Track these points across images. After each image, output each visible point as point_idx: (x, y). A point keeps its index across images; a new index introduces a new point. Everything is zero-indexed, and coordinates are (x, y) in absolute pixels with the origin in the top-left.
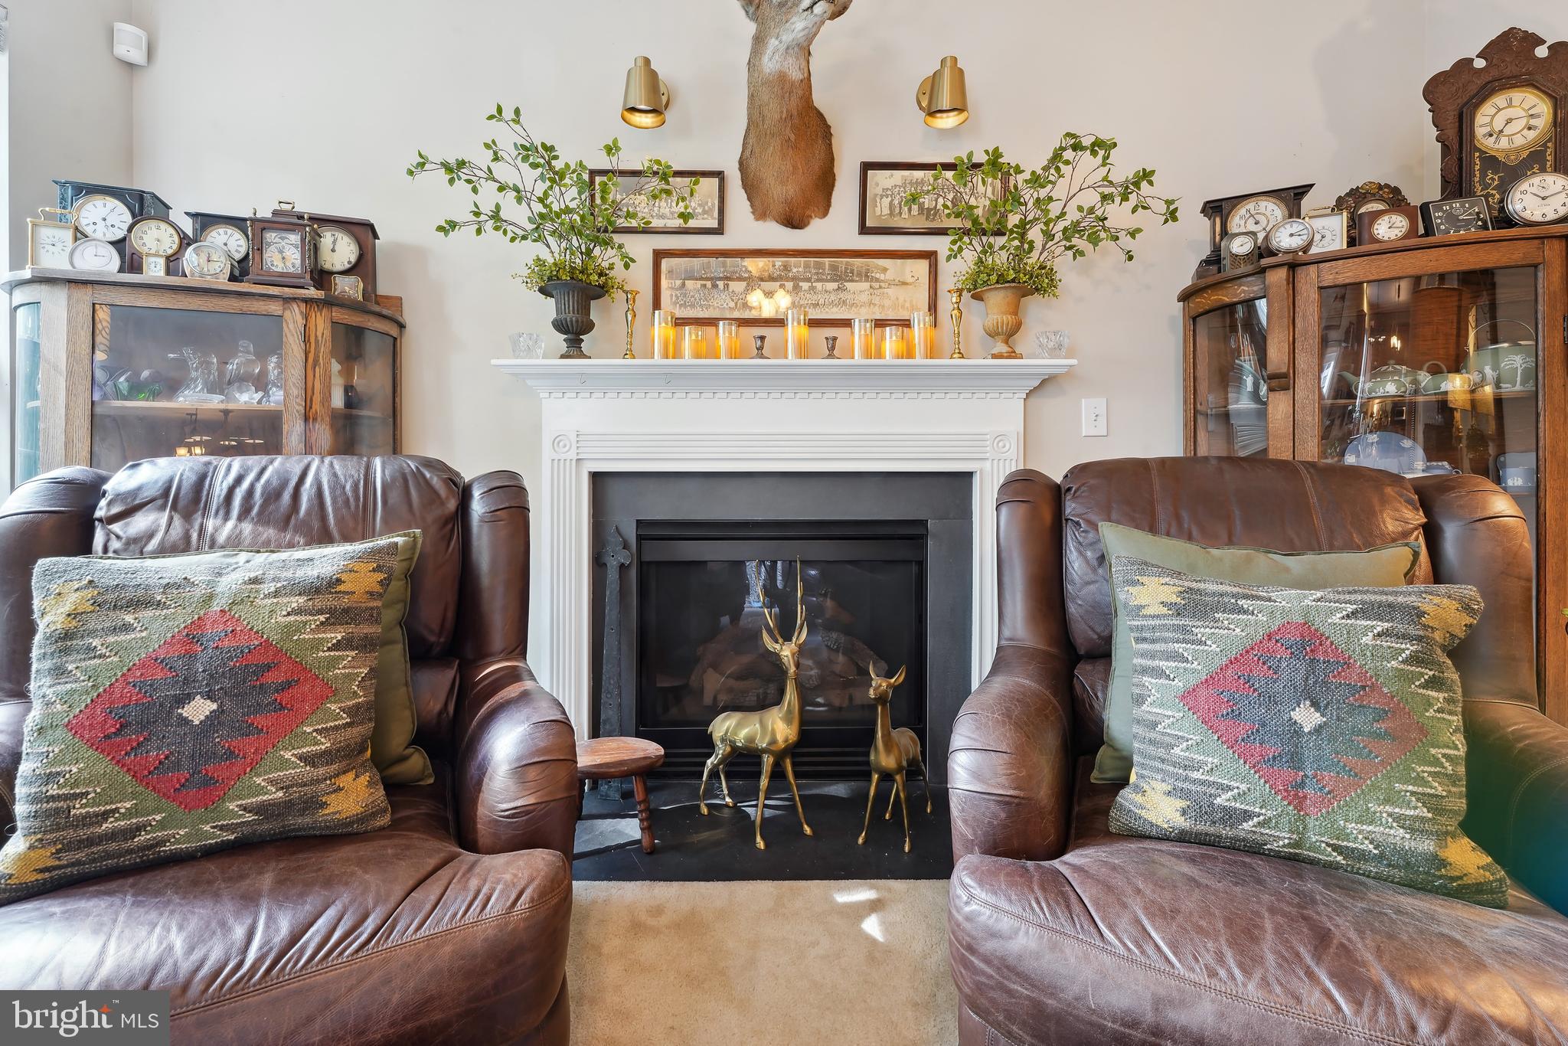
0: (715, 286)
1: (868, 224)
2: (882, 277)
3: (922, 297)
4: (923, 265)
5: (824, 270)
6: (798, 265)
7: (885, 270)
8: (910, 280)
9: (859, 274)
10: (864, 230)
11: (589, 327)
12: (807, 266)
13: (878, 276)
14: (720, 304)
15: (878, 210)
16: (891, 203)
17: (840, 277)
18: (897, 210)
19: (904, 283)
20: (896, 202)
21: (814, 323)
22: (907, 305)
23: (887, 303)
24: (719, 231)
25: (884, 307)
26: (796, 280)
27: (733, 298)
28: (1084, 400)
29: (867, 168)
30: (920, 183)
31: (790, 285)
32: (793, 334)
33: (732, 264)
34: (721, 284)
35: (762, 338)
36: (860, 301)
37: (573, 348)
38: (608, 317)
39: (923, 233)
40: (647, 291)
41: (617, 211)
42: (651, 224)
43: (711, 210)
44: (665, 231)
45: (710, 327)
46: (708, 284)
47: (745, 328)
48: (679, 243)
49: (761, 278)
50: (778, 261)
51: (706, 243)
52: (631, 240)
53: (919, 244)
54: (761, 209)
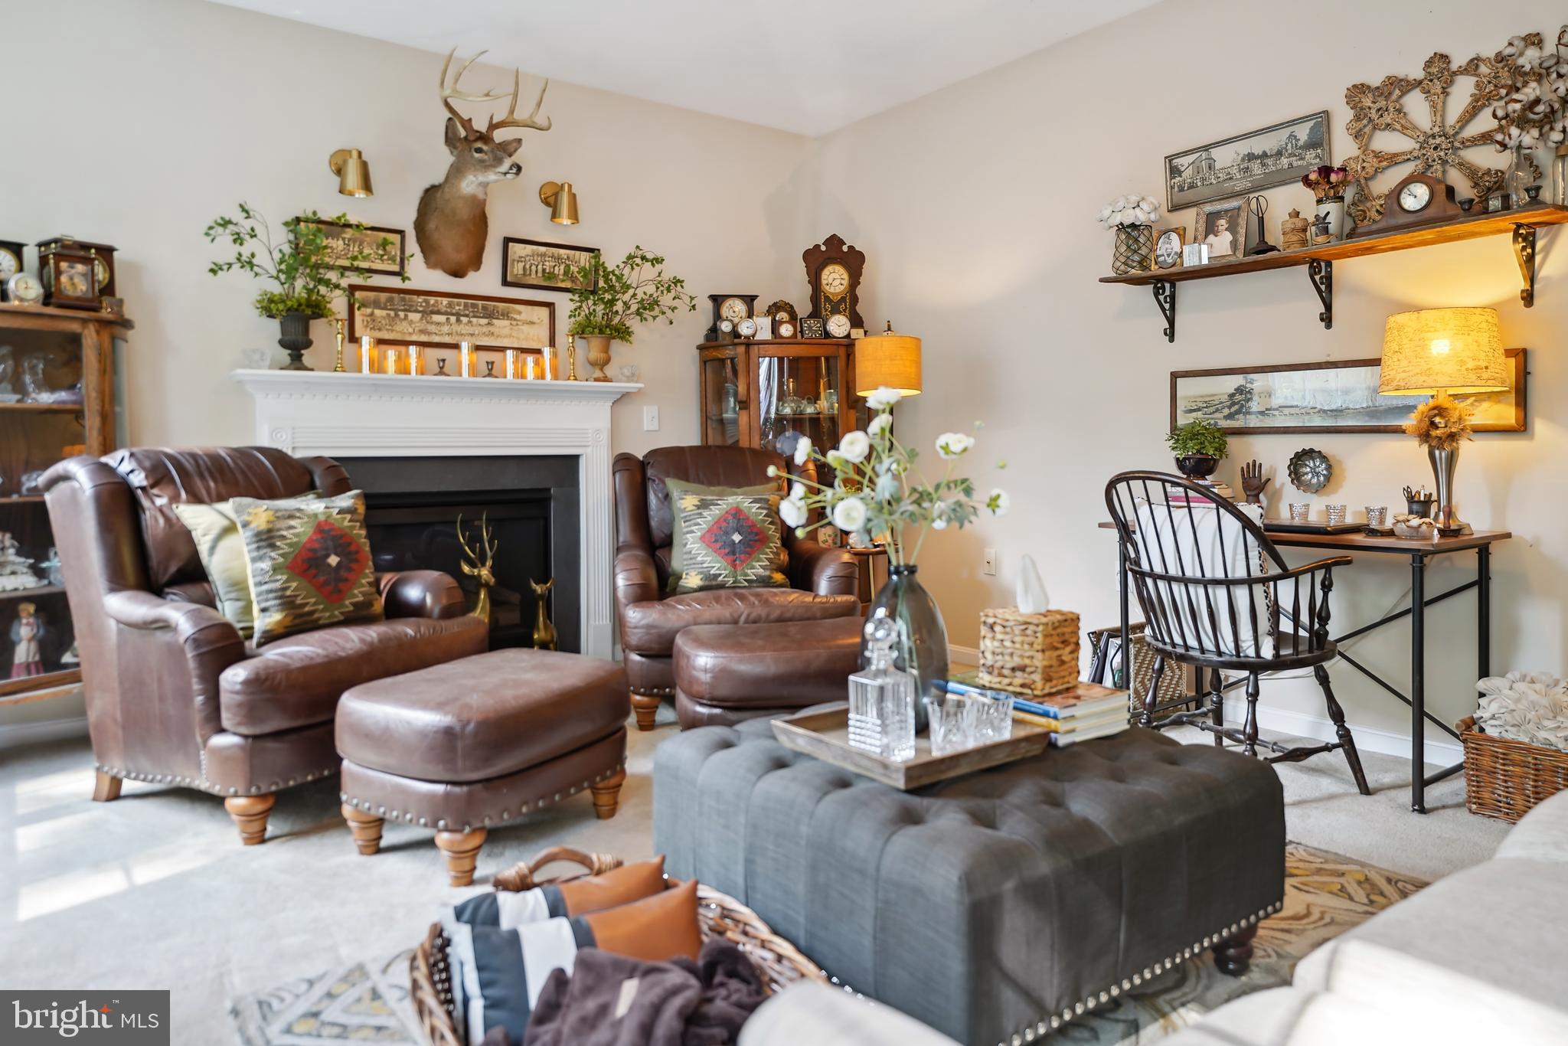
0: (398, 315)
1: (509, 279)
2: (517, 316)
3: (545, 333)
4: (545, 312)
5: (478, 309)
6: (459, 305)
7: (520, 313)
8: (539, 321)
9: (503, 315)
10: (505, 283)
11: (309, 344)
12: (466, 305)
13: (515, 316)
14: (405, 330)
15: (515, 270)
16: (524, 268)
17: (490, 315)
18: (529, 272)
19: (532, 323)
20: (528, 266)
22: (536, 338)
23: (521, 336)
24: (401, 274)
25: (518, 339)
26: (458, 315)
27: (411, 325)
28: (645, 408)
29: (507, 241)
30: (544, 255)
31: (453, 319)
32: (465, 355)
33: (411, 300)
34: (402, 314)
35: (444, 360)
36: (502, 331)
37: (296, 362)
38: (323, 336)
39: (544, 288)
40: (345, 316)
41: (317, 249)
42: (346, 263)
43: (394, 258)
44: (357, 269)
45: (400, 349)
46: (392, 314)
47: (427, 349)
48: (369, 280)
49: (432, 312)
50: (444, 300)
51: (391, 282)
52: (330, 274)
53: (542, 296)
54: (434, 262)
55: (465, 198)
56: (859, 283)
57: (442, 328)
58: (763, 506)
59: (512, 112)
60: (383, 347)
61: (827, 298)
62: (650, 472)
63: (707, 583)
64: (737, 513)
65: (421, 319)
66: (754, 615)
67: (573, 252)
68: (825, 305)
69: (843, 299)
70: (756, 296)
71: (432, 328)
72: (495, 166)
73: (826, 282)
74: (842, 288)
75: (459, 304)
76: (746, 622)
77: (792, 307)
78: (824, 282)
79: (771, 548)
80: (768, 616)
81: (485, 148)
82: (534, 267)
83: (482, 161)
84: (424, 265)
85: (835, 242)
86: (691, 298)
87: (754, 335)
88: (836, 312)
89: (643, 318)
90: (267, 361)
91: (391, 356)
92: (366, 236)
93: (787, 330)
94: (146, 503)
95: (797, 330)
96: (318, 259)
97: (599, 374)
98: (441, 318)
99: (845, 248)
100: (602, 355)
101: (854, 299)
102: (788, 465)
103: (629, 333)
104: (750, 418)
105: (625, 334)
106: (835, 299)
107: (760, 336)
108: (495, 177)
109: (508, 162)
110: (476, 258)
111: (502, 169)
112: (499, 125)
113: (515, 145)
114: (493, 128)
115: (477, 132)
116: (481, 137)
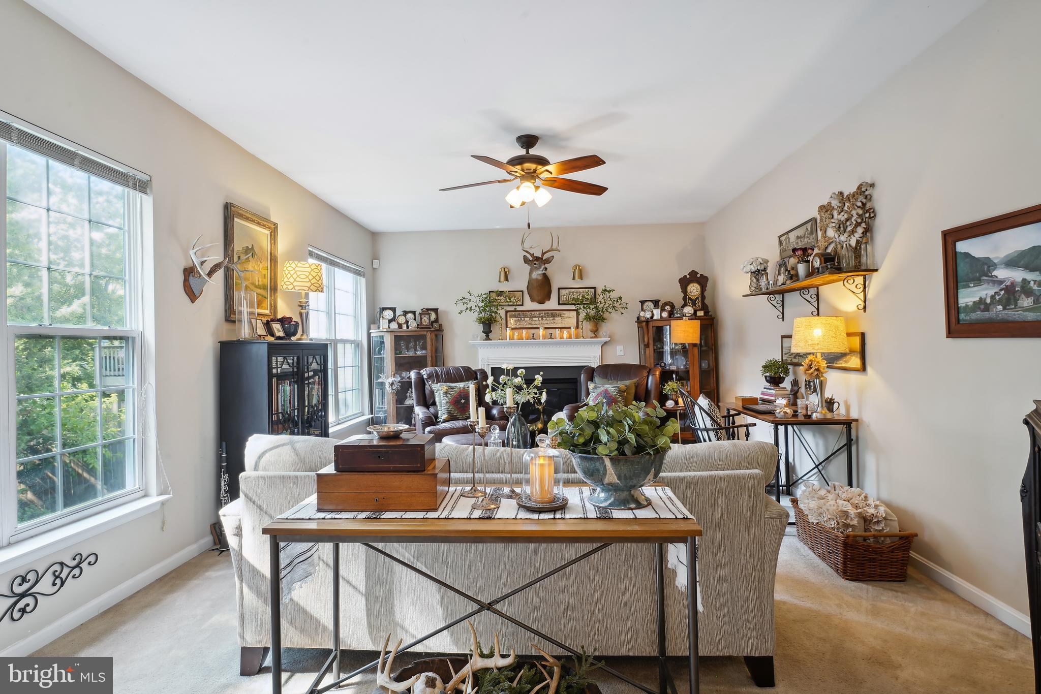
0: (521, 319)
1: (561, 303)
2: (564, 316)
3: (574, 320)
4: (574, 313)
5: (549, 314)
6: (543, 314)
7: (565, 314)
8: (572, 316)
9: (559, 315)
10: (559, 304)
11: (491, 332)
12: (545, 313)
14: (524, 324)
15: (563, 299)
17: (554, 316)
18: (568, 299)
19: (570, 317)
20: (567, 297)
21: (546, 328)
22: (571, 323)
23: (565, 322)
24: (522, 305)
25: (564, 324)
26: (542, 317)
27: (526, 322)
28: (617, 346)
29: (559, 289)
30: (573, 292)
31: (540, 319)
32: (541, 332)
33: (526, 314)
34: (524, 319)
35: (534, 334)
36: (559, 322)
37: (488, 338)
38: (495, 329)
39: (574, 304)
40: (504, 321)
41: (496, 300)
42: (505, 304)
43: (520, 300)
44: (509, 305)
45: (520, 330)
46: (520, 319)
47: (529, 330)
48: (512, 308)
49: (533, 317)
50: (537, 313)
51: (519, 308)
52: (500, 308)
53: (573, 307)
54: (533, 300)
55: (534, 279)
57: (536, 322)
58: (616, 389)
59: (552, 246)
60: (514, 330)
62: (595, 375)
65: (529, 320)
67: (585, 289)
71: (533, 322)
72: (539, 269)
77: (672, 303)
81: (537, 263)
82: (570, 297)
83: (537, 267)
85: (693, 273)
86: (627, 304)
87: (652, 317)
88: (694, 304)
89: (610, 313)
90: (479, 338)
91: (516, 334)
92: (510, 294)
93: (665, 315)
94: (427, 383)
95: (671, 314)
96: (496, 304)
97: (593, 335)
98: (537, 319)
99: (699, 276)
100: (594, 328)
101: (703, 297)
102: (649, 373)
103: (605, 319)
104: (650, 351)
105: (603, 319)
106: (694, 298)
107: (655, 317)
108: (540, 273)
109: (543, 267)
110: (548, 297)
111: (541, 269)
112: (546, 253)
113: (552, 258)
114: (543, 254)
115: (536, 257)
116: (537, 259)
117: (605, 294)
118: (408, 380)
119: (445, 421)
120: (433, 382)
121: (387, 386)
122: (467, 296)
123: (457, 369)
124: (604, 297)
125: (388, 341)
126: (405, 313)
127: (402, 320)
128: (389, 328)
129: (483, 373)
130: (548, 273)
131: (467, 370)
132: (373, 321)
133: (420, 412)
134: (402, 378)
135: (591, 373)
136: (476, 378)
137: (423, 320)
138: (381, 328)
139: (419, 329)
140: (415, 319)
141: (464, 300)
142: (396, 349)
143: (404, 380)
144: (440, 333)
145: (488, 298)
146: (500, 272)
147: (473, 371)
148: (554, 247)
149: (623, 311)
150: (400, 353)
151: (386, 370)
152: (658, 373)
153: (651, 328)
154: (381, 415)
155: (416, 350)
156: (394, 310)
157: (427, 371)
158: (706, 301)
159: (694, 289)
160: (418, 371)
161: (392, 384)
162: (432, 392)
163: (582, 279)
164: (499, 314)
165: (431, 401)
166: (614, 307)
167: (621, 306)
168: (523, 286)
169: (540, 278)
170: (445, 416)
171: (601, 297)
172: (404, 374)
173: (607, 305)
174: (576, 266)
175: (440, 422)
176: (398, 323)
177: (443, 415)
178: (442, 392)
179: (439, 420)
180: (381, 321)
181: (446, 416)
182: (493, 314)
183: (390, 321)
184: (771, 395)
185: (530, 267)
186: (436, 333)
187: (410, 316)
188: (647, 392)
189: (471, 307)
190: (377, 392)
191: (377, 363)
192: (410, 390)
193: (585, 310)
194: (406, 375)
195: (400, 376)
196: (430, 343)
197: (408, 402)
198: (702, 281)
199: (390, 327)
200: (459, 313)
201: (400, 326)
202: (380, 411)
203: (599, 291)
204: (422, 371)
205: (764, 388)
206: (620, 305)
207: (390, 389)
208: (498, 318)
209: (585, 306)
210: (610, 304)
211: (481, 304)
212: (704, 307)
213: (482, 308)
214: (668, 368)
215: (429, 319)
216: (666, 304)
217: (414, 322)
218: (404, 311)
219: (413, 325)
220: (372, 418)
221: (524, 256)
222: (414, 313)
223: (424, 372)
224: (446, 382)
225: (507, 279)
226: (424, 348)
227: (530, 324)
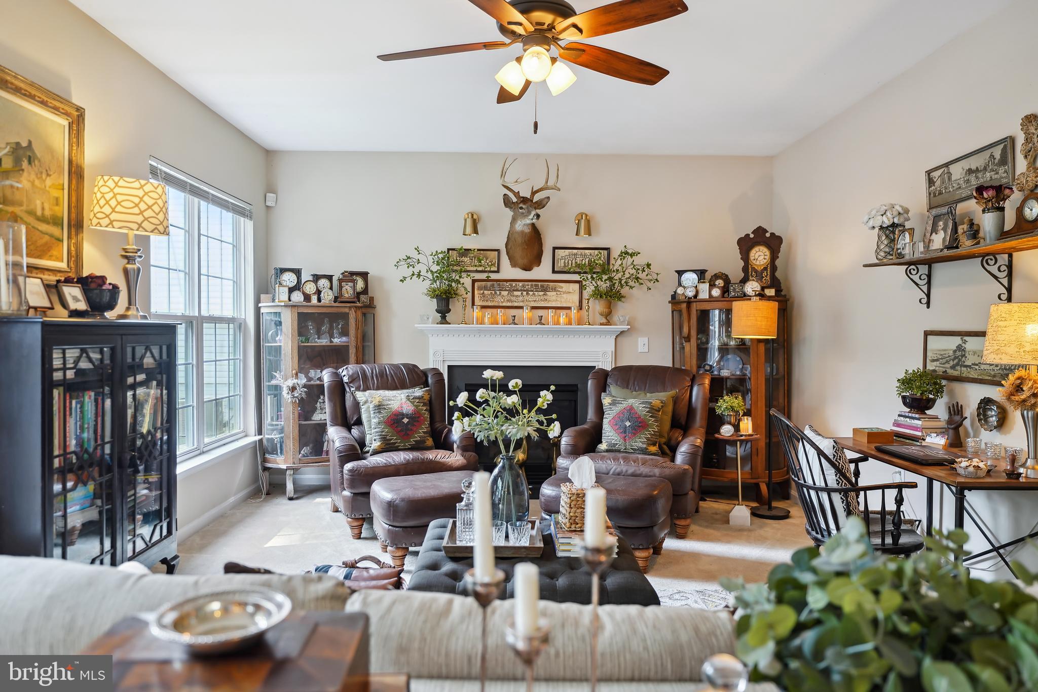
0: (496, 293)
1: (556, 270)
2: (561, 290)
3: (576, 298)
4: (577, 286)
5: (538, 287)
7: (562, 288)
8: (572, 291)
9: (552, 289)
10: (554, 272)
11: (449, 311)
12: (532, 285)
13: (559, 289)
14: (499, 301)
15: (559, 264)
16: (564, 262)
17: (545, 290)
18: (567, 265)
19: (570, 293)
20: (567, 262)
21: (533, 308)
22: (570, 301)
23: (563, 300)
24: (498, 271)
25: (561, 302)
26: (527, 291)
27: (503, 298)
28: (639, 339)
29: (555, 249)
30: (576, 254)
31: (525, 293)
32: (526, 313)
33: (503, 285)
34: (498, 292)
35: (514, 316)
36: (553, 299)
37: (444, 320)
38: (456, 306)
39: (579, 273)
40: (470, 294)
41: (458, 264)
42: (472, 269)
43: (495, 264)
44: (477, 271)
45: (494, 310)
46: (493, 292)
47: (507, 310)
48: (483, 276)
49: (514, 290)
50: (521, 284)
51: (493, 276)
52: (464, 275)
53: (576, 277)
54: (514, 264)
55: (517, 232)
56: (778, 257)
57: (518, 298)
58: (647, 406)
59: (547, 182)
60: (484, 310)
61: (753, 269)
62: (609, 380)
63: (610, 448)
64: (631, 409)
65: (508, 294)
66: (619, 470)
67: (594, 251)
68: (752, 273)
69: (765, 269)
70: (707, 271)
71: (514, 299)
72: (528, 216)
73: (753, 258)
74: (765, 261)
75: (528, 285)
76: (613, 474)
77: (727, 276)
78: (752, 258)
79: (650, 431)
80: (627, 471)
81: (524, 206)
82: (570, 262)
83: (523, 213)
84: (510, 266)
85: (760, 231)
86: (657, 274)
87: (696, 296)
88: (759, 276)
89: (631, 287)
90: (430, 320)
91: (488, 314)
92: (481, 254)
93: (716, 292)
94: (348, 389)
95: (725, 290)
96: (458, 268)
97: (604, 321)
98: (519, 293)
99: (768, 235)
100: (606, 310)
101: (774, 268)
102: (693, 380)
103: (622, 297)
104: (691, 348)
105: (620, 297)
106: (759, 269)
107: (701, 296)
108: (528, 222)
109: (533, 213)
110: (537, 260)
111: (531, 217)
112: (537, 192)
113: (546, 200)
114: (534, 193)
115: (523, 197)
116: (524, 200)
117: (624, 257)
118: (318, 382)
119: (376, 452)
120: (358, 389)
121: (285, 392)
122: (414, 255)
123: (396, 367)
124: (622, 264)
125: (288, 319)
126: (316, 278)
127: (310, 288)
128: (290, 300)
129: (437, 373)
130: (539, 224)
131: (412, 369)
132: (263, 288)
133: (336, 436)
134: (310, 379)
135: (603, 379)
136: (426, 384)
137: (344, 289)
138: (277, 300)
139: (337, 304)
140: (331, 288)
141: (409, 260)
142: (300, 334)
143: (312, 383)
144: (370, 310)
145: (446, 259)
146: (466, 220)
147: (422, 371)
148: (550, 183)
149: (650, 285)
150: (307, 340)
151: (283, 367)
152: (707, 382)
153: (695, 312)
154: (275, 436)
155: (332, 336)
156: (297, 272)
157: (348, 371)
158: (777, 274)
159: (760, 256)
160: (334, 371)
161: (293, 389)
162: (357, 405)
163: (590, 235)
164: (463, 284)
165: (355, 419)
166: (637, 278)
167: (649, 277)
168: (501, 244)
169: (527, 230)
170: (376, 445)
171: (619, 262)
172: (312, 373)
173: (627, 275)
174: (582, 214)
175: (368, 452)
176: (304, 294)
177: (373, 443)
178: (371, 406)
179: (367, 449)
180: (277, 289)
181: (379, 444)
182: (453, 284)
183: (291, 290)
184: (915, 428)
185: (512, 213)
186: (364, 310)
187: (324, 283)
188: (691, 410)
189: (420, 271)
190: (268, 400)
191: (270, 354)
192: (322, 397)
193: (593, 282)
194: (316, 374)
195: (307, 376)
196: (354, 325)
197: (317, 417)
198: (774, 243)
199: (292, 298)
200: (401, 280)
201: (307, 298)
202: (273, 430)
203: (615, 253)
204: (340, 370)
205: (899, 416)
206: (647, 275)
207: (290, 396)
208: (461, 291)
209: (595, 276)
210: (633, 274)
211: (435, 268)
212: (775, 283)
213: (435, 275)
214: (716, 373)
215: (354, 288)
216: (717, 276)
217: (330, 292)
218: (314, 275)
219: (328, 297)
220: (261, 441)
221: (505, 195)
222: (330, 278)
223: (345, 373)
224: (378, 389)
225: (476, 231)
226: (345, 333)
227: (508, 301)
